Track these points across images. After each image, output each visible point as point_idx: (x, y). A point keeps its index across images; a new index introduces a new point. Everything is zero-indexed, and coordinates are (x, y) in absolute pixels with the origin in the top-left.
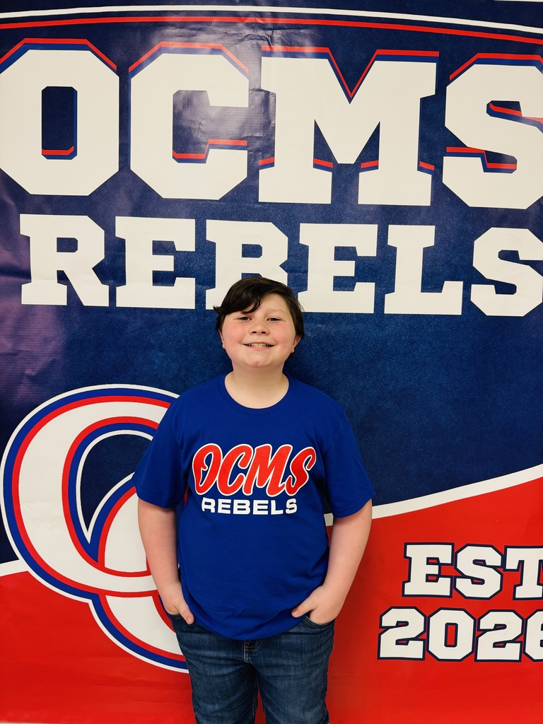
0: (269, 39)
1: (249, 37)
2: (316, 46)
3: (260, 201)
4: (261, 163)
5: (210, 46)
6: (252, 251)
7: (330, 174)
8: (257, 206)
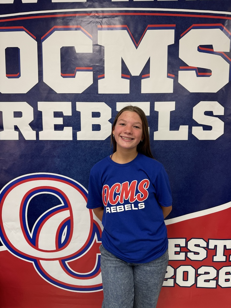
0: (101, 22)
1: (92, 22)
2: (121, 24)
3: (99, 93)
4: (99, 77)
5: (75, 27)
6: (96, 115)
7: (129, 80)
8: (97, 95)
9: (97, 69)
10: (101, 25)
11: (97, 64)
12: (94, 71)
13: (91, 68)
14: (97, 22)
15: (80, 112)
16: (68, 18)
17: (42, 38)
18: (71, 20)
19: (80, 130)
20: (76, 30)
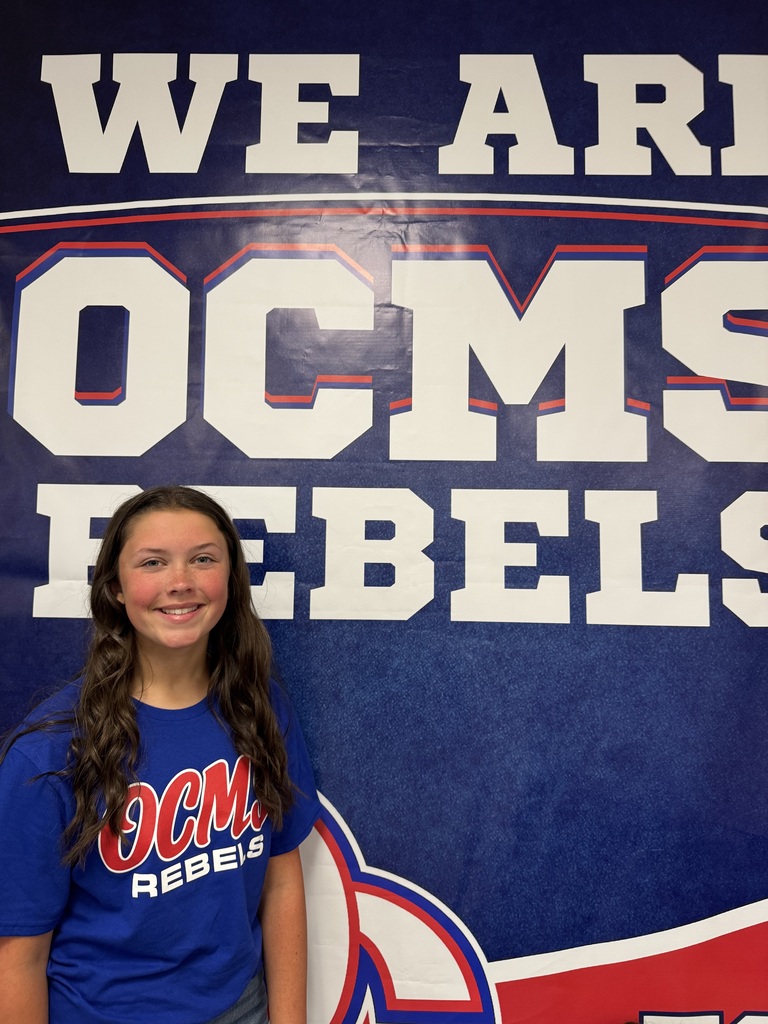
0: (403, 236)
1: (374, 234)
2: (470, 243)
3: (391, 459)
4: (392, 406)
5: (319, 247)
6: (379, 530)
7: (493, 420)
8: (386, 466)
9: (388, 380)
10: (403, 243)
11: (388, 367)
12: (375, 387)
13: (368, 379)
14: (392, 236)
15: (323, 522)
16: (296, 221)
17: (206, 280)
18: (304, 225)
19: (323, 585)
20: (321, 256)
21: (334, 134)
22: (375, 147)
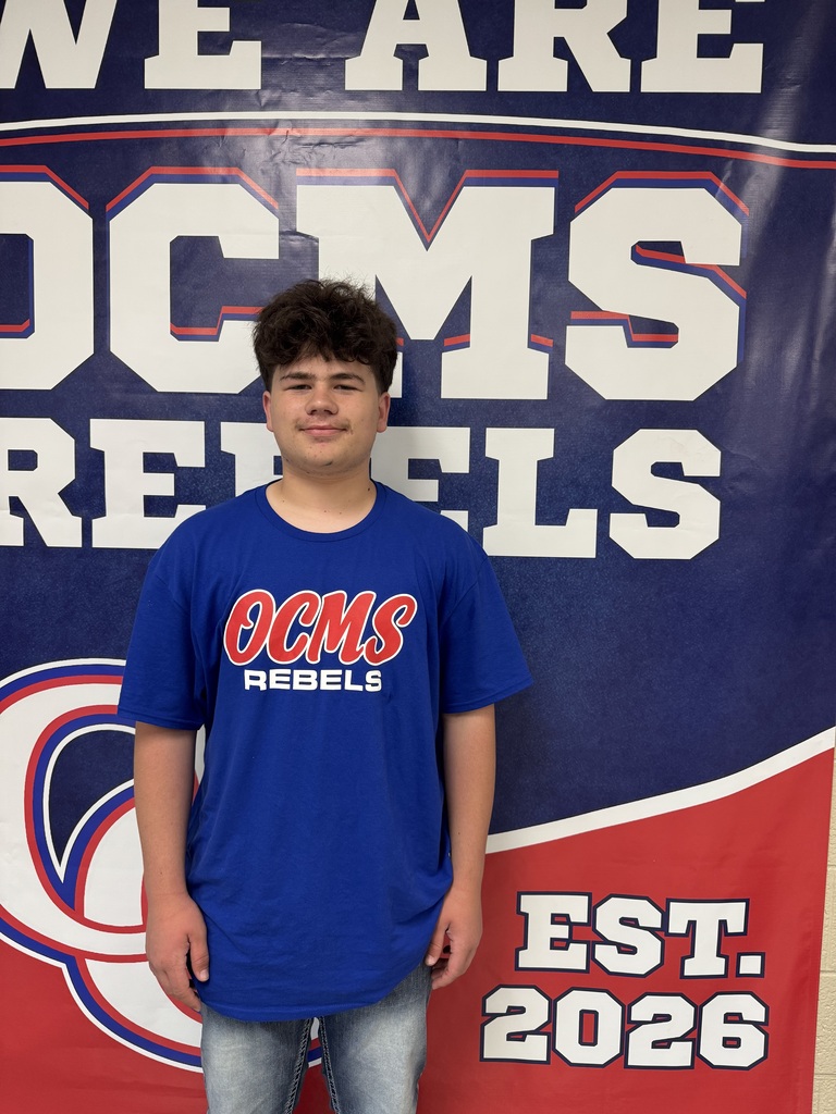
0: (308, 159)
5: (222, 170)
15: (232, 457)
16: (198, 143)
17: (109, 207)
18: (207, 148)
20: (224, 181)
21: (236, 44)
22: (278, 59)
